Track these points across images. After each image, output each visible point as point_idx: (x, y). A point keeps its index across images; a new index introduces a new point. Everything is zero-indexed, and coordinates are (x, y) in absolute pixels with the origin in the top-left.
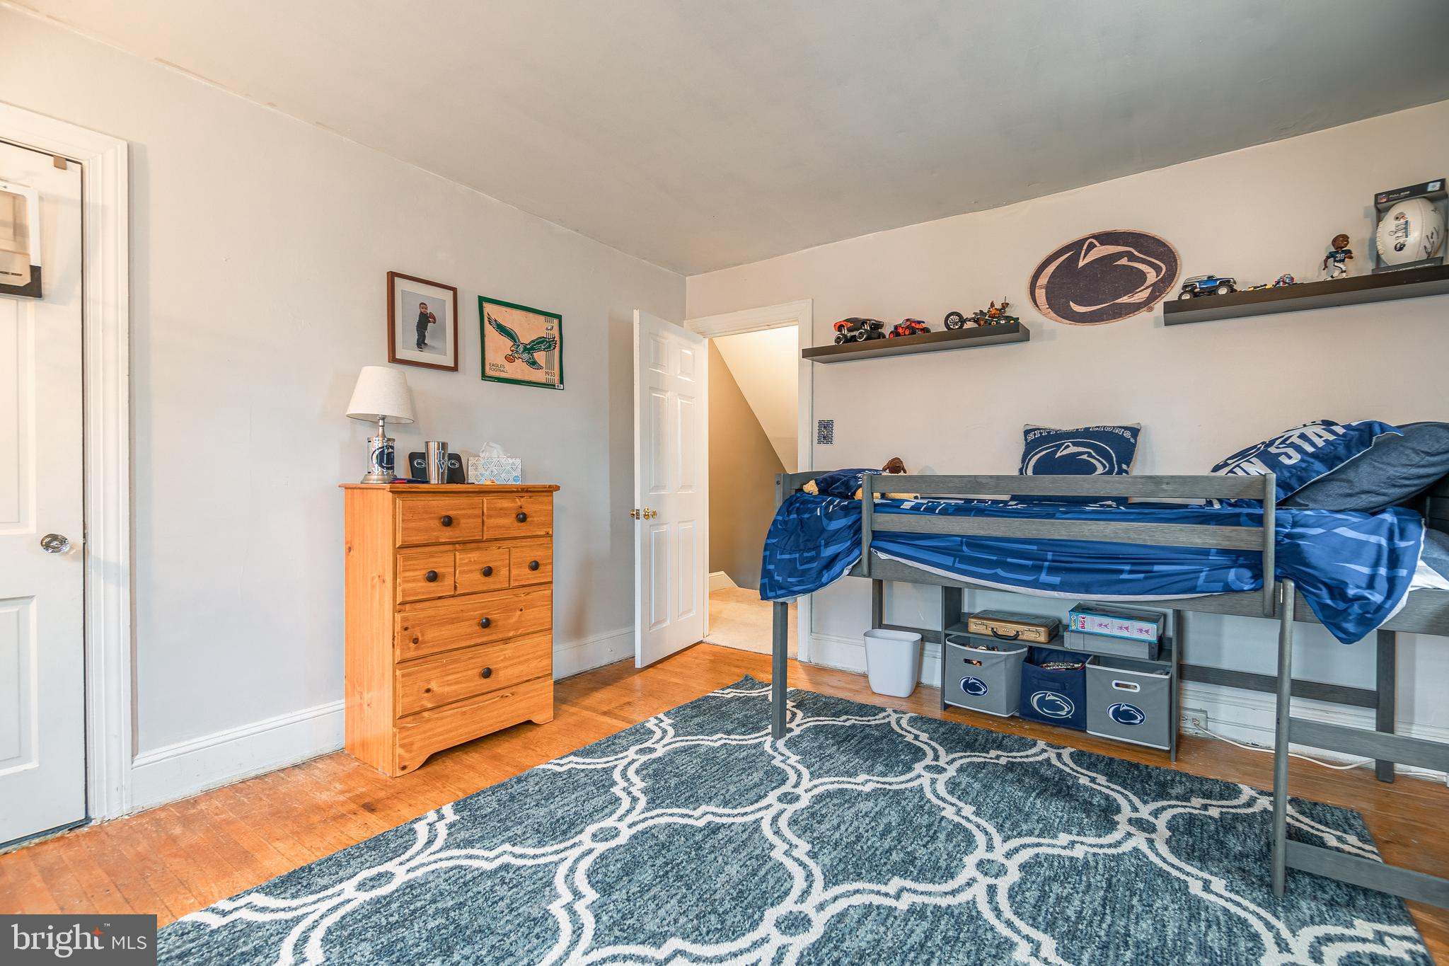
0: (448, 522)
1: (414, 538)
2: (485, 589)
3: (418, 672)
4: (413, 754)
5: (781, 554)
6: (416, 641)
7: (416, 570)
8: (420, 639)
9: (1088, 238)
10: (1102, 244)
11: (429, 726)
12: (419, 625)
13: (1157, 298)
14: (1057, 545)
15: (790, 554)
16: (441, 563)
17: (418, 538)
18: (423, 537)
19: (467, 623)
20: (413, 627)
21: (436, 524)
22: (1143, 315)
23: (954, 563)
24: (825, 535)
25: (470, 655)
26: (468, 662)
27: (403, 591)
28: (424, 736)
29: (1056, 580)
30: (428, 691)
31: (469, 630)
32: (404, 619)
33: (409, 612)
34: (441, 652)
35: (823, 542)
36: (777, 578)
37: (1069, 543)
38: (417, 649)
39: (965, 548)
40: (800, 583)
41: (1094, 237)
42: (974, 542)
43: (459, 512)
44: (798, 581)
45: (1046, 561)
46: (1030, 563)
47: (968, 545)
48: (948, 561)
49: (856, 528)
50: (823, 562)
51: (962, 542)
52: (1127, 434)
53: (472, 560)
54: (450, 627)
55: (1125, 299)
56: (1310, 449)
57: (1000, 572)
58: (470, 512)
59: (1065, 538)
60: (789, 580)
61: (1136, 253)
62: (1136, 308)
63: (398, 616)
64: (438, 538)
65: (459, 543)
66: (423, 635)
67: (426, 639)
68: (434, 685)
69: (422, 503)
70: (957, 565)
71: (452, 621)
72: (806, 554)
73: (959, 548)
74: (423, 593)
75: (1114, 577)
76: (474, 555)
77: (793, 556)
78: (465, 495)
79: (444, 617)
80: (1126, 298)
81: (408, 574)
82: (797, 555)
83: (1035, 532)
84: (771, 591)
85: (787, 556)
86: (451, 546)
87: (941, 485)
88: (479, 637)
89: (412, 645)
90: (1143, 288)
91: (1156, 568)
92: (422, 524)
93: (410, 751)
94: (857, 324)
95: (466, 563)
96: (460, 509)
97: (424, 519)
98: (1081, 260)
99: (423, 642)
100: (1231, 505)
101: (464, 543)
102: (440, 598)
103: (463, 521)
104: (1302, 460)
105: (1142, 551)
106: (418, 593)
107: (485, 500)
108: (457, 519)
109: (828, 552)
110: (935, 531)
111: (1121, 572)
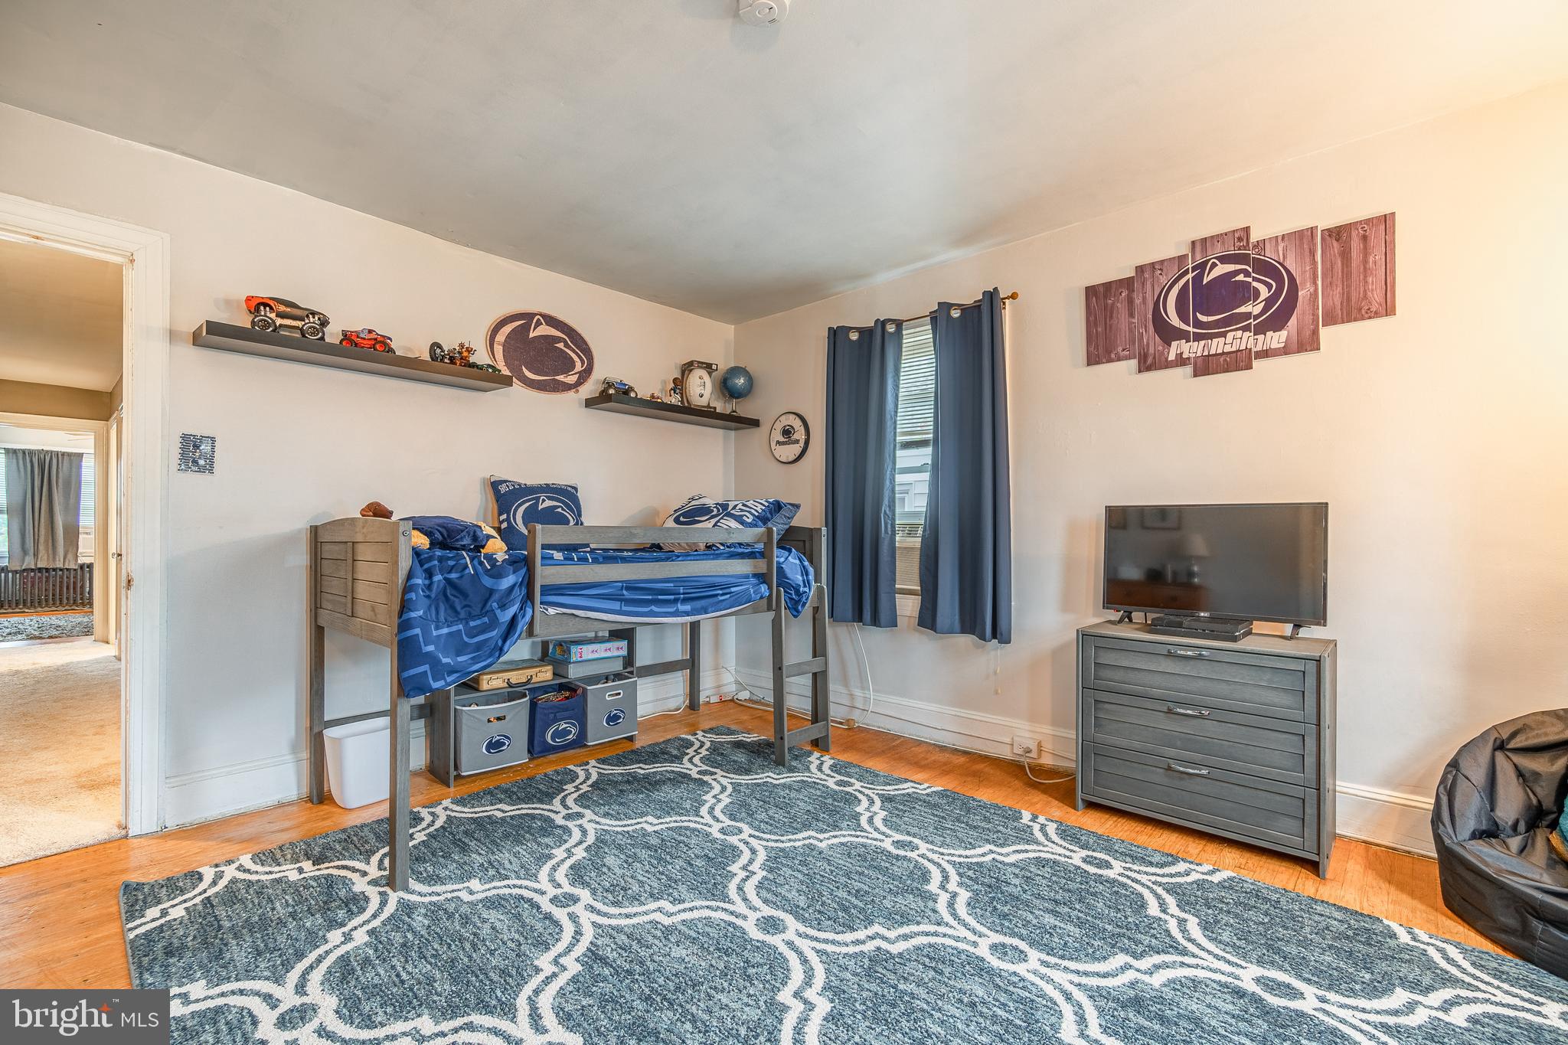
5: (437, 628)
9: (537, 314)
10: (547, 324)
13: (581, 384)
14: (684, 581)
15: (448, 626)
22: (571, 394)
23: (621, 607)
24: (496, 596)
29: (687, 607)
35: (495, 605)
36: (445, 660)
37: (691, 579)
39: (625, 592)
40: (475, 660)
41: (544, 316)
42: (631, 586)
44: (472, 659)
45: (679, 594)
46: (672, 597)
47: (628, 589)
48: (616, 606)
49: (529, 582)
50: (504, 627)
51: (623, 586)
52: (573, 491)
55: (561, 378)
56: (757, 514)
57: (654, 608)
59: (685, 575)
60: (460, 659)
61: (569, 342)
62: (568, 387)
70: (624, 608)
72: (472, 624)
73: (619, 592)
75: (715, 600)
77: (454, 628)
80: (562, 376)
82: (461, 627)
83: (668, 573)
84: (435, 680)
85: (445, 631)
87: (603, 535)
90: (573, 372)
91: (733, 589)
94: (290, 309)
98: (531, 331)
100: (728, 547)
104: (753, 520)
105: (724, 580)
109: (505, 616)
110: (597, 579)
111: (717, 595)
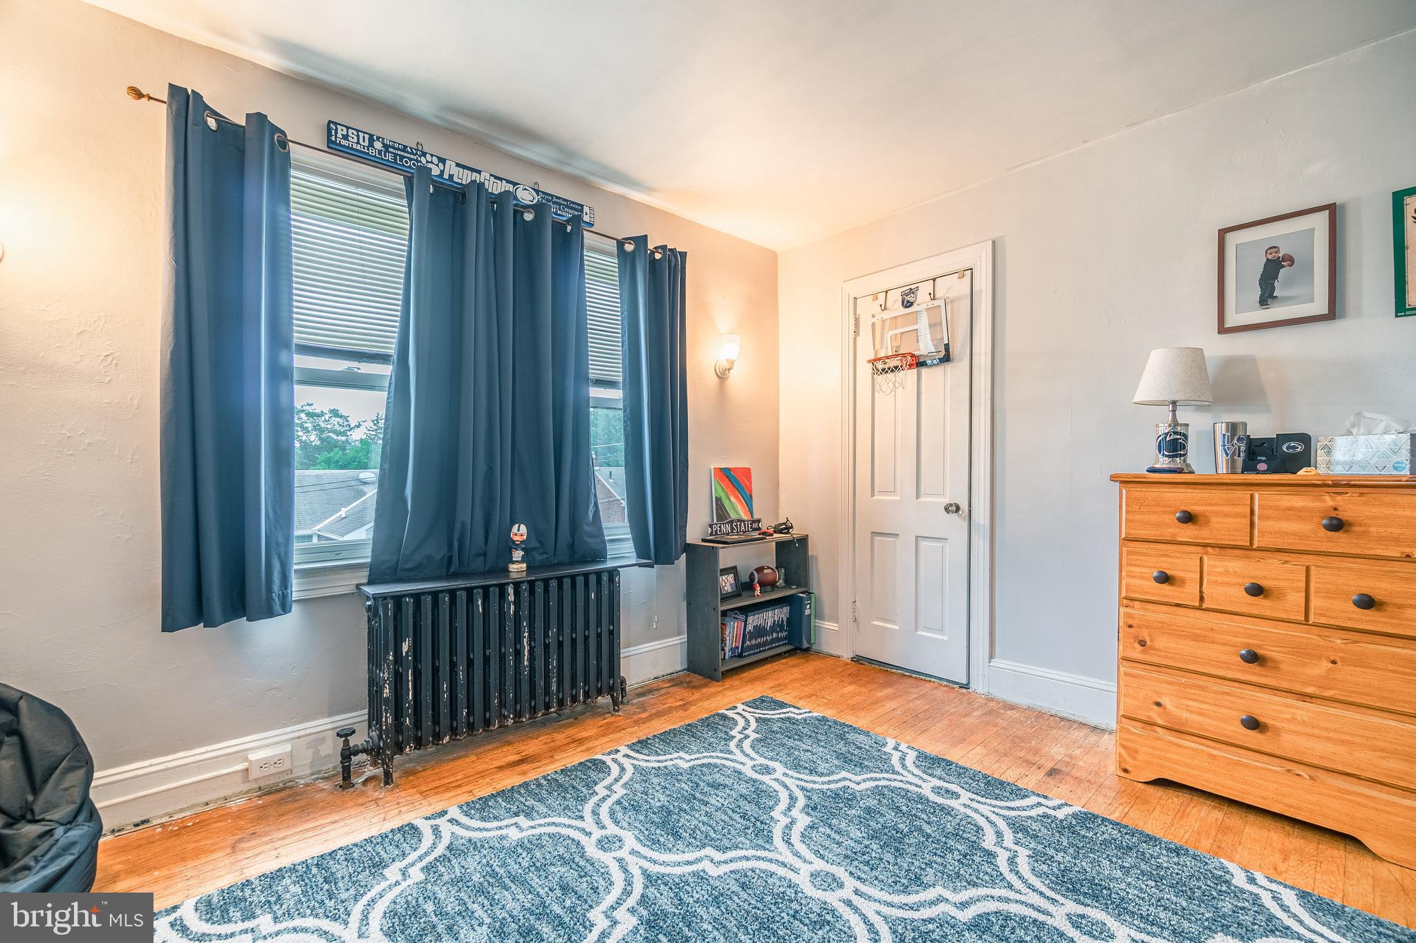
0: (1188, 518)
1: (1142, 532)
2: (1255, 612)
3: (1143, 677)
4: (1136, 762)
6: (1142, 643)
7: (1144, 566)
8: (1148, 643)
11: (1158, 743)
12: (1147, 627)
16: (1183, 564)
17: (1146, 532)
18: (1154, 532)
19: (1221, 648)
20: (1139, 627)
21: (1172, 519)
25: (1226, 689)
26: (1221, 697)
27: (1128, 586)
28: (1151, 751)
30: (1158, 704)
31: (1223, 658)
32: (1128, 615)
33: (1137, 610)
34: (1179, 669)
38: (1143, 652)
43: (1209, 508)
53: (1231, 569)
54: (1192, 643)
58: (1227, 509)
63: (1123, 610)
64: (1174, 535)
65: (1213, 546)
66: (1152, 640)
67: (1157, 646)
68: (1165, 701)
69: (1152, 494)
71: (1196, 638)
74: (1153, 595)
76: (1233, 564)
78: (1225, 487)
79: (1183, 629)
81: (1132, 569)
86: (1200, 548)
88: (1239, 671)
89: (1137, 645)
92: (1153, 518)
93: (1134, 758)
95: (1221, 573)
96: (1210, 505)
97: (1156, 513)
99: (1152, 648)
101: (1222, 547)
102: (1178, 605)
103: (1214, 520)
106: (1146, 593)
107: (1256, 496)
108: (1205, 516)
